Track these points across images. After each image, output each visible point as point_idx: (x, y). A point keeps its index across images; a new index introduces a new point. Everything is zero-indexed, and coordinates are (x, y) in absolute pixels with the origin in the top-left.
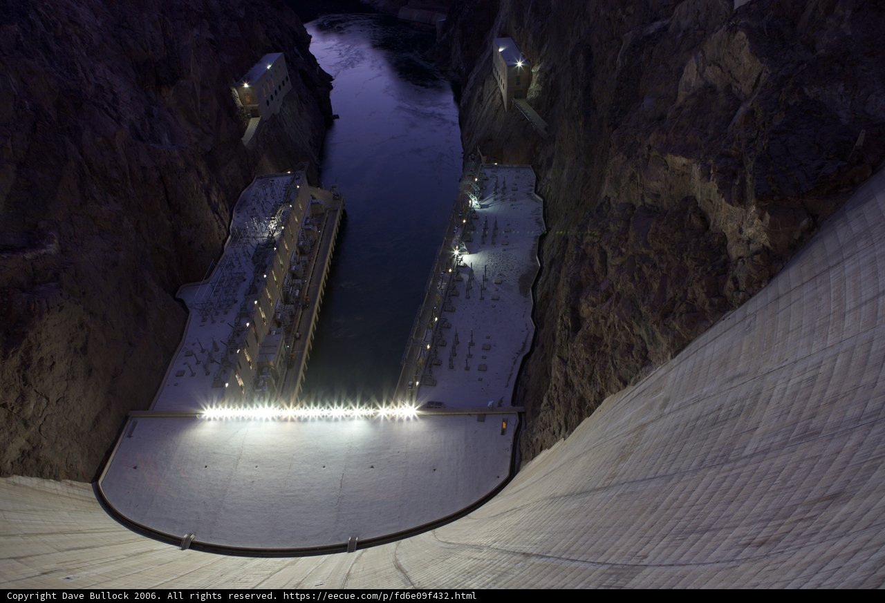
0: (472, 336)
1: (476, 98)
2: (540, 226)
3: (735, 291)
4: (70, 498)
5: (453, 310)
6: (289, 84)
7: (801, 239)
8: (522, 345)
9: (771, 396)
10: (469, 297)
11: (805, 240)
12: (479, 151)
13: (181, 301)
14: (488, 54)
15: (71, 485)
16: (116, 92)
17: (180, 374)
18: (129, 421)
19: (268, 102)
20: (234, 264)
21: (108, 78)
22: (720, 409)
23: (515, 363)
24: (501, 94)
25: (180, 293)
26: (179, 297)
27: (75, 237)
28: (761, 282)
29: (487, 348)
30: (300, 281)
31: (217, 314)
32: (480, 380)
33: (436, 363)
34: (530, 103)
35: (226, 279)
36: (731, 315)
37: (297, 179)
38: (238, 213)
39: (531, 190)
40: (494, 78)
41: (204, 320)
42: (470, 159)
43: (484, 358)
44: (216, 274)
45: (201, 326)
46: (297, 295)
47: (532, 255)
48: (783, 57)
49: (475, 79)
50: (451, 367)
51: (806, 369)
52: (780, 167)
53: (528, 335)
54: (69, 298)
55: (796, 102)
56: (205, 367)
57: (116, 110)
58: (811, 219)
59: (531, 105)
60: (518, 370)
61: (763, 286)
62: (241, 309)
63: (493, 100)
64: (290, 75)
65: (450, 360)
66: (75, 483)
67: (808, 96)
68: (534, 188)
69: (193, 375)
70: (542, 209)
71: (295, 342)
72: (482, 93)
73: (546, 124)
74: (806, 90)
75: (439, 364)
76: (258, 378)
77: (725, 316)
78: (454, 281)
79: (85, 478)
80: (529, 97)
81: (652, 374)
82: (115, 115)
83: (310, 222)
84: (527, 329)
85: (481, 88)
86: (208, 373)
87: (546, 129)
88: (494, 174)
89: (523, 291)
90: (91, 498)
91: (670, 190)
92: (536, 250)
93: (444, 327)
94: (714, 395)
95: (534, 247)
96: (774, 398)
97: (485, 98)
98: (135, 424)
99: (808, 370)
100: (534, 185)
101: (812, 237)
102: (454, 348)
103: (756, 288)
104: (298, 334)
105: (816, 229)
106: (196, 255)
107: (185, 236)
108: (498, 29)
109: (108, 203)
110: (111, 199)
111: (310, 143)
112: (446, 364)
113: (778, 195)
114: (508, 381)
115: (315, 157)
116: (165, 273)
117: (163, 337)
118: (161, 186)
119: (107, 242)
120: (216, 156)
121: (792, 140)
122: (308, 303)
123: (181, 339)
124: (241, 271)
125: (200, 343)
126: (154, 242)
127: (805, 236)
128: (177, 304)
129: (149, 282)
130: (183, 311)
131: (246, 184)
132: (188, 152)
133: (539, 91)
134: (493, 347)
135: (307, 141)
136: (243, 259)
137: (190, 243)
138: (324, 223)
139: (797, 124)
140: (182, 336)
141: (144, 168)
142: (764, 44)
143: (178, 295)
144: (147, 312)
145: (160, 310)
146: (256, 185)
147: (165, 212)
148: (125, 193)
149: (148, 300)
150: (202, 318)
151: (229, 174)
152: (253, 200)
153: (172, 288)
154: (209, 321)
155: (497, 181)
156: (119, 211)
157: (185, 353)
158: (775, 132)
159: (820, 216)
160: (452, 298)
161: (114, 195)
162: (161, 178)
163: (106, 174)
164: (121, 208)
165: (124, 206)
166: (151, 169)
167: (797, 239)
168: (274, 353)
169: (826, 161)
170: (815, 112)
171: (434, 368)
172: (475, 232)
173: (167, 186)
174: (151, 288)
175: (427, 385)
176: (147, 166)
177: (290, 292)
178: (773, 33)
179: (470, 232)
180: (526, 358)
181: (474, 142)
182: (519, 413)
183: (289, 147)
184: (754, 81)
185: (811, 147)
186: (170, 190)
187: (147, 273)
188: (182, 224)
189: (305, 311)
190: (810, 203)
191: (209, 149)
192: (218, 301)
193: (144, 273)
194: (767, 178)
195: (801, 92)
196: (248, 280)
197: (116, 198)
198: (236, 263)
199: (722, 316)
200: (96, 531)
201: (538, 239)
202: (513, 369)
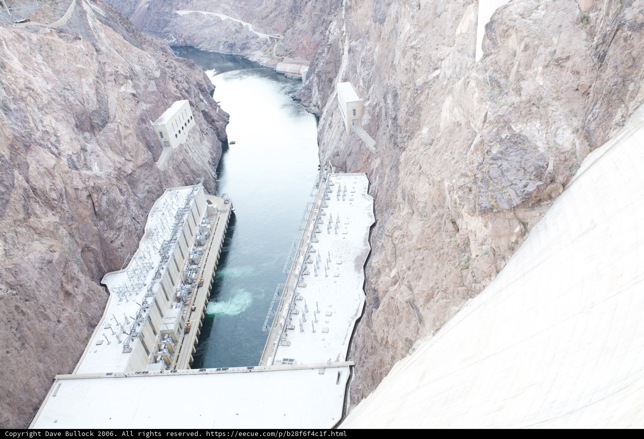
0: (317, 306)
1: (327, 125)
2: (372, 218)
3: (474, 283)
5: (304, 286)
6: (193, 122)
7: (517, 242)
8: (356, 311)
10: (317, 276)
11: (519, 243)
12: (330, 163)
13: (105, 286)
14: (335, 94)
16: (59, 135)
17: (99, 343)
18: (55, 383)
19: (176, 135)
20: (146, 256)
21: (53, 126)
23: (350, 325)
24: (344, 122)
25: (105, 279)
26: (104, 283)
27: (18, 244)
28: (490, 276)
29: (329, 315)
30: (194, 267)
31: (130, 295)
32: (324, 340)
33: (290, 328)
35: (139, 268)
36: (472, 302)
37: (196, 190)
38: (152, 217)
39: (365, 192)
40: (339, 111)
41: (121, 300)
42: (324, 169)
43: (327, 322)
44: (132, 265)
45: (118, 305)
46: (193, 277)
47: (365, 241)
48: (501, 100)
49: (327, 112)
50: (302, 331)
52: (497, 187)
53: (360, 303)
55: (507, 136)
56: (117, 337)
57: (57, 148)
58: (522, 227)
59: (365, 129)
60: (352, 331)
61: (492, 278)
63: (338, 127)
64: (194, 115)
65: (301, 325)
67: (515, 131)
68: (367, 190)
69: (109, 344)
70: (373, 206)
71: (190, 313)
72: (331, 122)
73: (375, 142)
74: (513, 126)
75: (293, 329)
77: (468, 302)
78: (305, 264)
80: (363, 124)
81: (421, 347)
82: (56, 152)
83: (206, 222)
84: (360, 298)
85: (331, 119)
86: (120, 342)
87: (375, 146)
88: (338, 181)
89: (357, 268)
92: (367, 237)
93: (297, 300)
95: (366, 235)
97: (333, 125)
98: (60, 385)
100: (367, 188)
101: (525, 240)
102: (303, 315)
103: (488, 281)
104: (193, 307)
105: (527, 234)
106: (117, 251)
107: (108, 237)
108: (341, 76)
109: (47, 216)
110: (50, 213)
111: (209, 163)
112: (298, 328)
113: (496, 208)
114: (345, 340)
115: (214, 173)
116: (93, 265)
117: (87, 315)
118: (90, 201)
119: (45, 245)
120: (135, 176)
121: (505, 165)
122: (202, 283)
123: (102, 316)
124: (151, 261)
125: (115, 318)
126: (85, 243)
127: (519, 239)
128: (101, 288)
129: (77, 274)
130: (105, 294)
131: (159, 196)
132: (112, 175)
133: (369, 119)
134: (333, 314)
135: (207, 161)
136: (152, 252)
137: (111, 242)
138: (217, 221)
139: (508, 153)
140: (103, 313)
141: (76, 189)
142: (488, 91)
143: (103, 282)
144: (74, 297)
145: (85, 295)
146: (166, 196)
147: (92, 220)
148: (61, 209)
149: (76, 287)
150: (119, 299)
151: (145, 189)
152: (163, 207)
153: (99, 276)
154: (124, 300)
155: (340, 186)
156: (56, 222)
157: (104, 327)
158: (493, 159)
159: (529, 224)
160: (304, 277)
161: (53, 210)
162: (90, 196)
163: (47, 195)
164: (57, 220)
165: (61, 218)
166: (82, 190)
167: (514, 241)
168: (173, 323)
169: (529, 181)
170: (520, 143)
171: (289, 332)
172: (322, 225)
173: (94, 201)
174: (79, 278)
175: (283, 345)
176: (79, 187)
177: (188, 275)
178: (493, 83)
179: (319, 225)
180: (358, 321)
181: (327, 157)
182: (350, 366)
183: (193, 167)
184: (483, 119)
185: (519, 170)
186: (96, 204)
187: (77, 266)
188: (106, 229)
189: (200, 289)
190: (521, 214)
191: (130, 172)
192: (132, 285)
193: (74, 267)
194: (488, 195)
195: (510, 128)
196: (154, 269)
197: (54, 213)
198: (147, 255)
199: (465, 303)
201: (369, 229)
202: (348, 331)
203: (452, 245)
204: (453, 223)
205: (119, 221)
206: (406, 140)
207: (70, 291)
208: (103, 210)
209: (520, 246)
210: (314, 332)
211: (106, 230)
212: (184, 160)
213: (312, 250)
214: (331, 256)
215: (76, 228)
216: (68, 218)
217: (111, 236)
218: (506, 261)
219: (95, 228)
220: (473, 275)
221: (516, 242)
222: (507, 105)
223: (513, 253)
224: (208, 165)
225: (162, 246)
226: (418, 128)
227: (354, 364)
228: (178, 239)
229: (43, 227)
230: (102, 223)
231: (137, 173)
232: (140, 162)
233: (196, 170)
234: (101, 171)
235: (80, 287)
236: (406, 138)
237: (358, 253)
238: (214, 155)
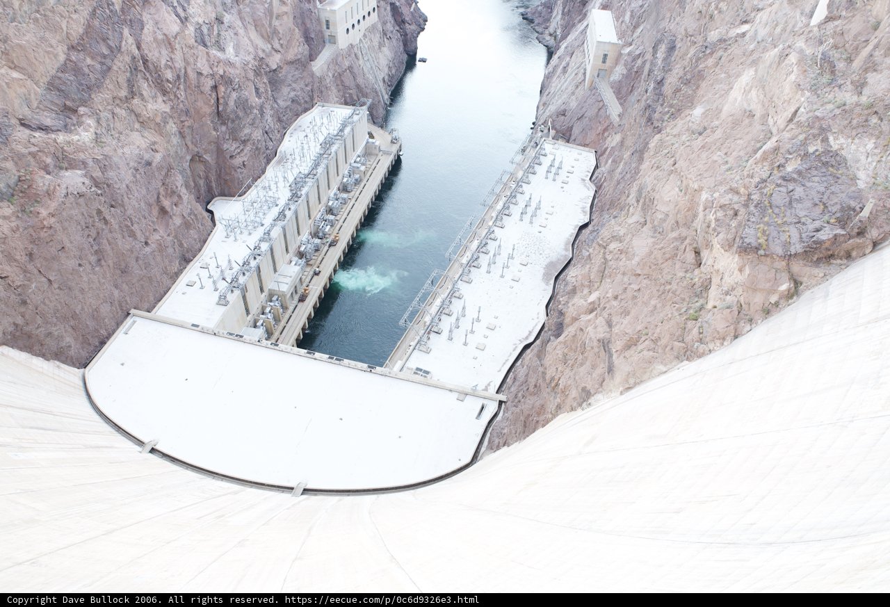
0: (479, 312)
1: (561, 67)
2: (585, 215)
3: (698, 342)
4: (54, 379)
5: (469, 281)
6: (374, 16)
7: (777, 304)
8: (528, 333)
10: (490, 272)
11: (780, 306)
12: (549, 124)
13: (211, 212)
15: (58, 366)
17: (190, 284)
18: (129, 318)
19: (348, 29)
20: (272, 188)
22: (623, 467)
23: (514, 350)
24: (585, 70)
25: (213, 204)
26: (211, 209)
27: (114, 130)
28: (724, 339)
29: (491, 328)
30: (332, 217)
31: (241, 233)
32: (475, 358)
33: (435, 330)
34: (611, 85)
35: (259, 200)
37: (356, 114)
38: (291, 137)
39: (586, 176)
40: (584, 51)
41: (227, 237)
42: (539, 129)
43: (486, 337)
44: (252, 194)
45: (223, 241)
46: (327, 231)
47: (567, 244)
49: (566, 47)
50: (450, 339)
52: (776, 220)
55: (817, 150)
56: (214, 282)
57: (185, 10)
58: (792, 285)
59: (612, 88)
60: (514, 358)
61: (725, 343)
62: (265, 234)
63: (576, 74)
64: (378, 6)
65: (450, 331)
66: (63, 365)
67: (831, 147)
68: (590, 175)
69: (202, 288)
70: (592, 199)
71: (312, 277)
72: (568, 64)
73: (621, 110)
74: (831, 138)
75: (438, 333)
76: (267, 304)
77: (679, 366)
78: (478, 252)
79: (73, 363)
80: (612, 79)
81: (600, 404)
82: (182, 15)
83: (360, 161)
84: (538, 318)
85: (568, 59)
86: (216, 290)
87: (619, 116)
88: (554, 150)
89: (546, 277)
90: (75, 383)
92: (572, 240)
93: (455, 297)
95: (571, 236)
97: (569, 70)
98: (135, 322)
100: (592, 171)
101: (789, 305)
102: (457, 320)
103: (719, 345)
104: (317, 269)
105: (795, 298)
106: (235, 171)
107: (228, 149)
109: (156, 102)
110: (160, 99)
111: (384, 81)
112: (445, 334)
113: (764, 250)
114: (503, 366)
115: (386, 97)
116: (202, 182)
117: (182, 244)
118: (214, 95)
119: (146, 140)
120: (280, 75)
121: (799, 191)
122: (337, 241)
123: (200, 250)
124: (276, 195)
125: (216, 258)
126: (196, 150)
127: (781, 302)
128: (206, 214)
129: (179, 188)
130: (210, 223)
131: (306, 110)
132: (250, 66)
133: (623, 74)
134: (497, 329)
135: (381, 78)
136: (281, 184)
137: (231, 157)
138: (375, 164)
139: (809, 175)
140: (202, 247)
141: (200, 74)
142: (812, 76)
143: (210, 207)
144: (171, 217)
145: (184, 217)
146: (316, 112)
147: (212, 122)
148: (175, 96)
149: (175, 205)
150: (225, 234)
151: (290, 96)
152: (308, 127)
153: (206, 198)
154: (232, 238)
155: (554, 159)
156: (165, 112)
157: (200, 265)
158: (784, 179)
159: (804, 284)
160: (472, 269)
161: (164, 95)
162: (215, 87)
163: (160, 73)
164: (168, 110)
165: (172, 108)
166: (207, 76)
167: (773, 302)
168: (287, 284)
169: (825, 225)
170: (832, 166)
171: (432, 335)
172: (516, 206)
173: (220, 96)
174: (181, 194)
175: (421, 350)
176: (203, 72)
177: (321, 227)
178: (826, 64)
179: (511, 206)
180: (527, 347)
181: (547, 113)
182: (500, 401)
183: (360, 81)
184: (790, 116)
185: (817, 204)
186: (221, 101)
187: (181, 178)
188: (227, 137)
189: (332, 248)
190: (796, 267)
191: (274, 67)
192: (246, 221)
193: (177, 178)
194: (759, 228)
195: (825, 140)
196: (279, 206)
197: (165, 99)
198: (274, 187)
199: (678, 364)
200: (67, 416)
201: (578, 229)
202: (510, 355)
203: (685, 282)
204: (696, 252)
205: (247, 131)
206: (666, 118)
207: (167, 207)
208: (228, 110)
209: (780, 311)
210: (465, 344)
211: (227, 140)
212: (350, 68)
213: (492, 236)
214: (515, 251)
215: (188, 127)
216: (182, 111)
217: (233, 149)
218: (753, 326)
219: (215, 133)
220: (701, 331)
221: (775, 303)
222: (833, 104)
223: (766, 318)
224: (381, 84)
225: (295, 179)
226: (689, 105)
227: (505, 400)
228: (318, 175)
229: (148, 116)
230: (224, 128)
231: (284, 71)
232: (291, 56)
233: (363, 86)
234: (237, 56)
235: (180, 206)
236: (668, 116)
237: (554, 257)
238: (393, 71)
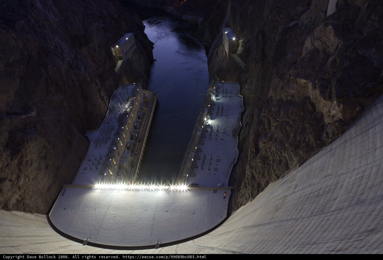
0: (211, 155)
1: (215, 53)
2: (242, 108)
3: (327, 138)
4: (37, 221)
5: (203, 144)
6: (135, 47)
7: (356, 116)
8: (233, 160)
9: (343, 184)
10: (211, 139)
11: (358, 116)
12: (216, 75)
13: (87, 138)
14: (221, 34)
15: (37, 216)
16: (63, 48)
17: (85, 169)
18: (63, 189)
19: (126, 53)
20: (110, 122)
21: (60, 43)
22: (320, 190)
23: (230, 168)
24: (226, 51)
25: (87, 134)
27: (43, 109)
28: (338, 134)
29: (218, 161)
30: (138, 130)
31: (102, 143)
32: (215, 174)
33: (195, 167)
34: (238, 55)
35: (106, 129)
36: (325, 149)
37: (138, 86)
38: (112, 100)
39: (238, 93)
40: (223, 45)
41: (96, 146)
42: (212, 79)
43: (217, 165)
44: (102, 126)
45: (95, 148)
46: (136, 136)
47: (238, 121)
48: (348, 37)
49: (215, 45)
50: (202, 169)
51: (358, 173)
52: (347, 84)
53: (236, 156)
54: (40, 135)
55: (354, 56)
56: (96, 166)
57: (62, 56)
58: (361, 107)
59: (239, 56)
60: (231, 171)
61: (339, 136)
62: (112, 141)
63: (222, 54)
64: (136, 42)
65: (202, 166)
66: (39, 215)
67: (359, 54)
68: (239, 92)
69: (91, 169)
70: (243, 101)
71: (135, 156)
72: (218, 51)
73: (245, 64)
75: (197, 167)
76: (119, 171)
77: (322, 149)
78: (204, 131)
79: (43, 213)
80: (238, 53)
83: (143, 105)
84: (236, 153)
85: (217, 49)
86: (97, 169)
87: (245, 67)
88: (222, 85)
89: (234, 136)
90: (45, 222)
91: (299, 93)
92: (240, 119)
93: (200, 151)
94: (318, 183)
95: (239, 117)
96: (344, 185)
97: (219, 53)
98: (66, 190)
99: (360, 173)
100: (240, 90)
102: (203, 160)
103: (337, 137)
104: (136, 153)
105: (363, 112)
106: (94, 118)
107: (89, 110)
108: (225, 24)
110: (59, 94)
111: (144, 72)
112: (200, 167)
114: (227, 175)
115: (146, 77)
116: (80, 126)
118: (80, 88)
119: (57, 112)
121: (352, 73)
122: (141, 140)
123: (86, 154)
124: (113, 125)
125: (94, 156)
126: (76, 112)
127: (358, 114)
128: (85, 139)
129: (73, 130)
130: (87, 142)
131: (116, 89)
132: (92, 74)
133: (242, 50)
134: (220, 161)
135: (143, 70)
136: (114, 120)
137: (91, 113)
138: (149, 105)
139: (354, 66)
140: (87, 152)
141: (73, 81)
142: (340, 31)
143: (85, 135)
144: (72, 142)
146: (120, 89)
147: (81, 100)
148: (65, 91)
149: (73, 137)
152: (119, 95)
153: (83, 132)
154: (99, 146)
155: (224, 89)
157: (88, 160)
159: (365, 106)
160: (203, 139)
162: (80, 85)
163: (57, 83)
164: (63, 98)
166: (76, 81)
167: (354, 115)
168: (126, 161)
169: (368, 82)
171: (195, 169)
173: (82, 88)
174: (75, 132)
175: (191, 176)
177: (133, 135)
178: (344, 27)
179: (212, 110)
180: (235, 165)
181: (214, 72)
182: (231, 189)
183: (135, 73)
184: (336, 47)
185: (361, 76)
186: (84, 90)
189: (140, 143)
190: (361, 100)
191: (101, 73)
192: (103, 138)
195: (356, 52)
196: (116, 129)
197: (61, 93)
199: (321, 149)
200: (47, 236)
201: (241, 114)
202: (229, 171)
203: (312, 118)
204: (312, 106)
208: (87, 94)
210: (209, 170)
212: (130, 68)
214: (219, 128)
216: (68, 97)
217: (91, 109)
219: (83, 104)
220: (327, 134)
225: (119, 117)
227: (233, 189)
229: (55, 101)
230: (86, 101)
231: (104, 74)
234: (86, 71)
235: (75, 137)
237: (234, 127)
238: (146, 67)
